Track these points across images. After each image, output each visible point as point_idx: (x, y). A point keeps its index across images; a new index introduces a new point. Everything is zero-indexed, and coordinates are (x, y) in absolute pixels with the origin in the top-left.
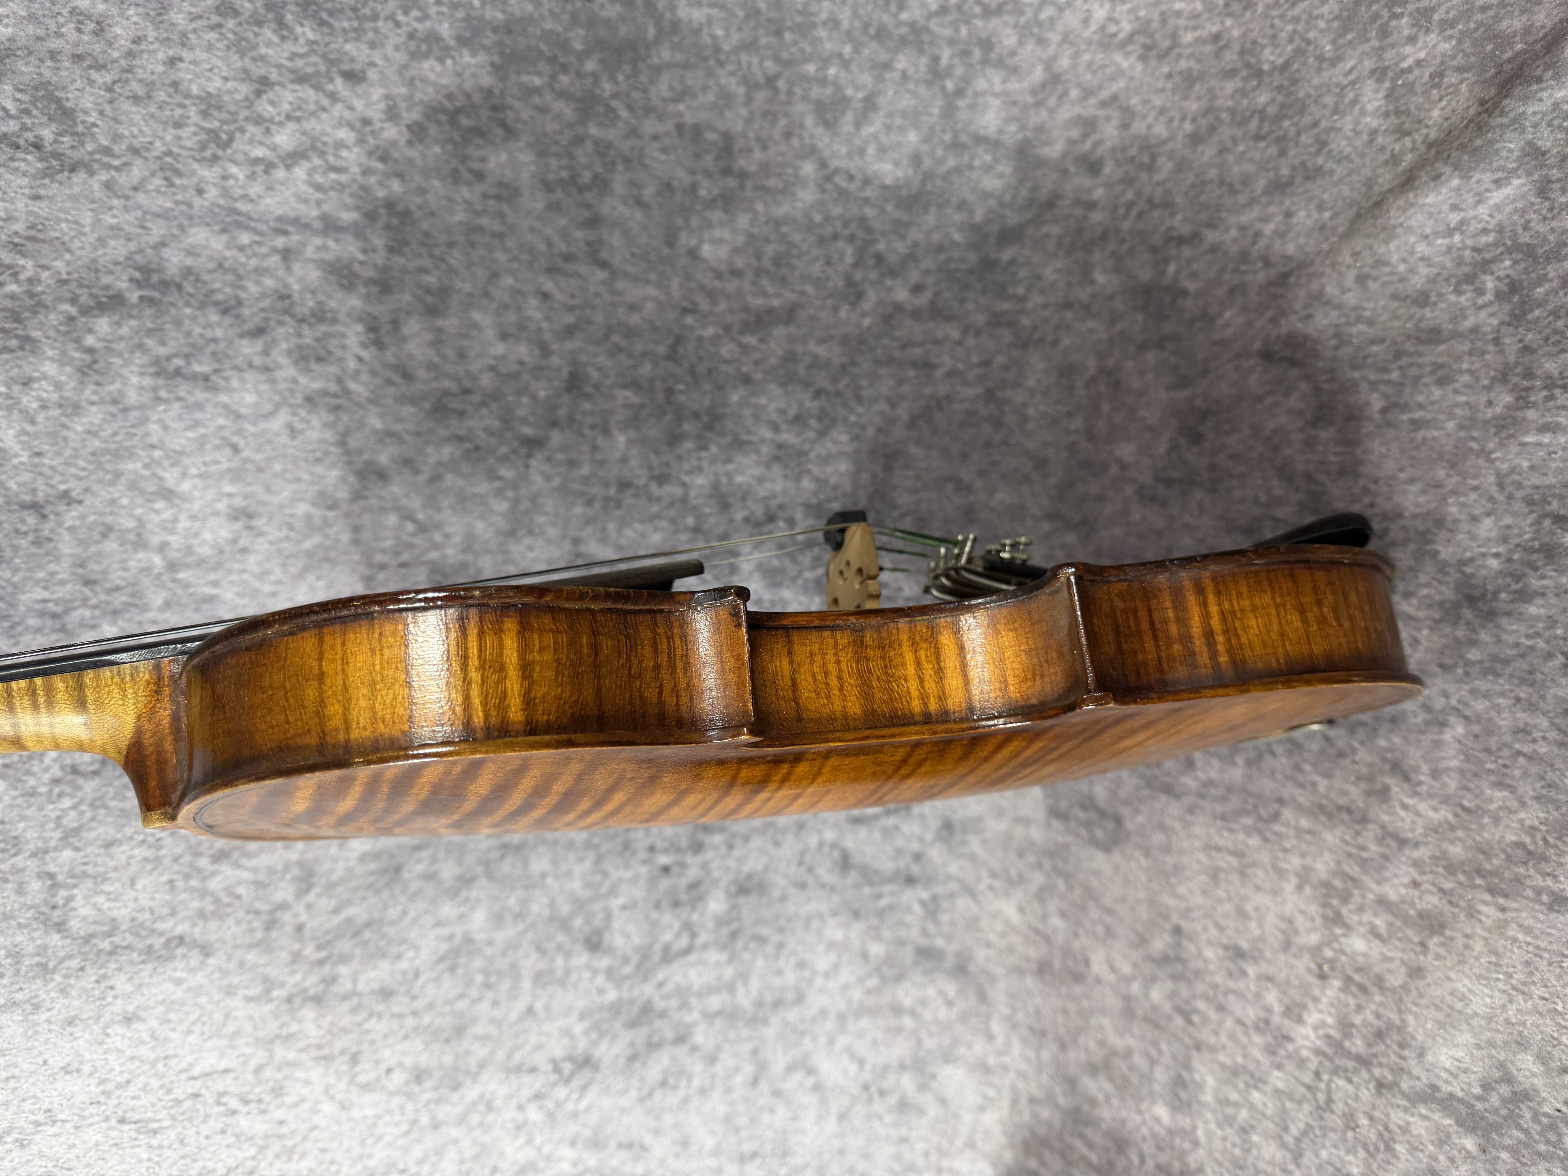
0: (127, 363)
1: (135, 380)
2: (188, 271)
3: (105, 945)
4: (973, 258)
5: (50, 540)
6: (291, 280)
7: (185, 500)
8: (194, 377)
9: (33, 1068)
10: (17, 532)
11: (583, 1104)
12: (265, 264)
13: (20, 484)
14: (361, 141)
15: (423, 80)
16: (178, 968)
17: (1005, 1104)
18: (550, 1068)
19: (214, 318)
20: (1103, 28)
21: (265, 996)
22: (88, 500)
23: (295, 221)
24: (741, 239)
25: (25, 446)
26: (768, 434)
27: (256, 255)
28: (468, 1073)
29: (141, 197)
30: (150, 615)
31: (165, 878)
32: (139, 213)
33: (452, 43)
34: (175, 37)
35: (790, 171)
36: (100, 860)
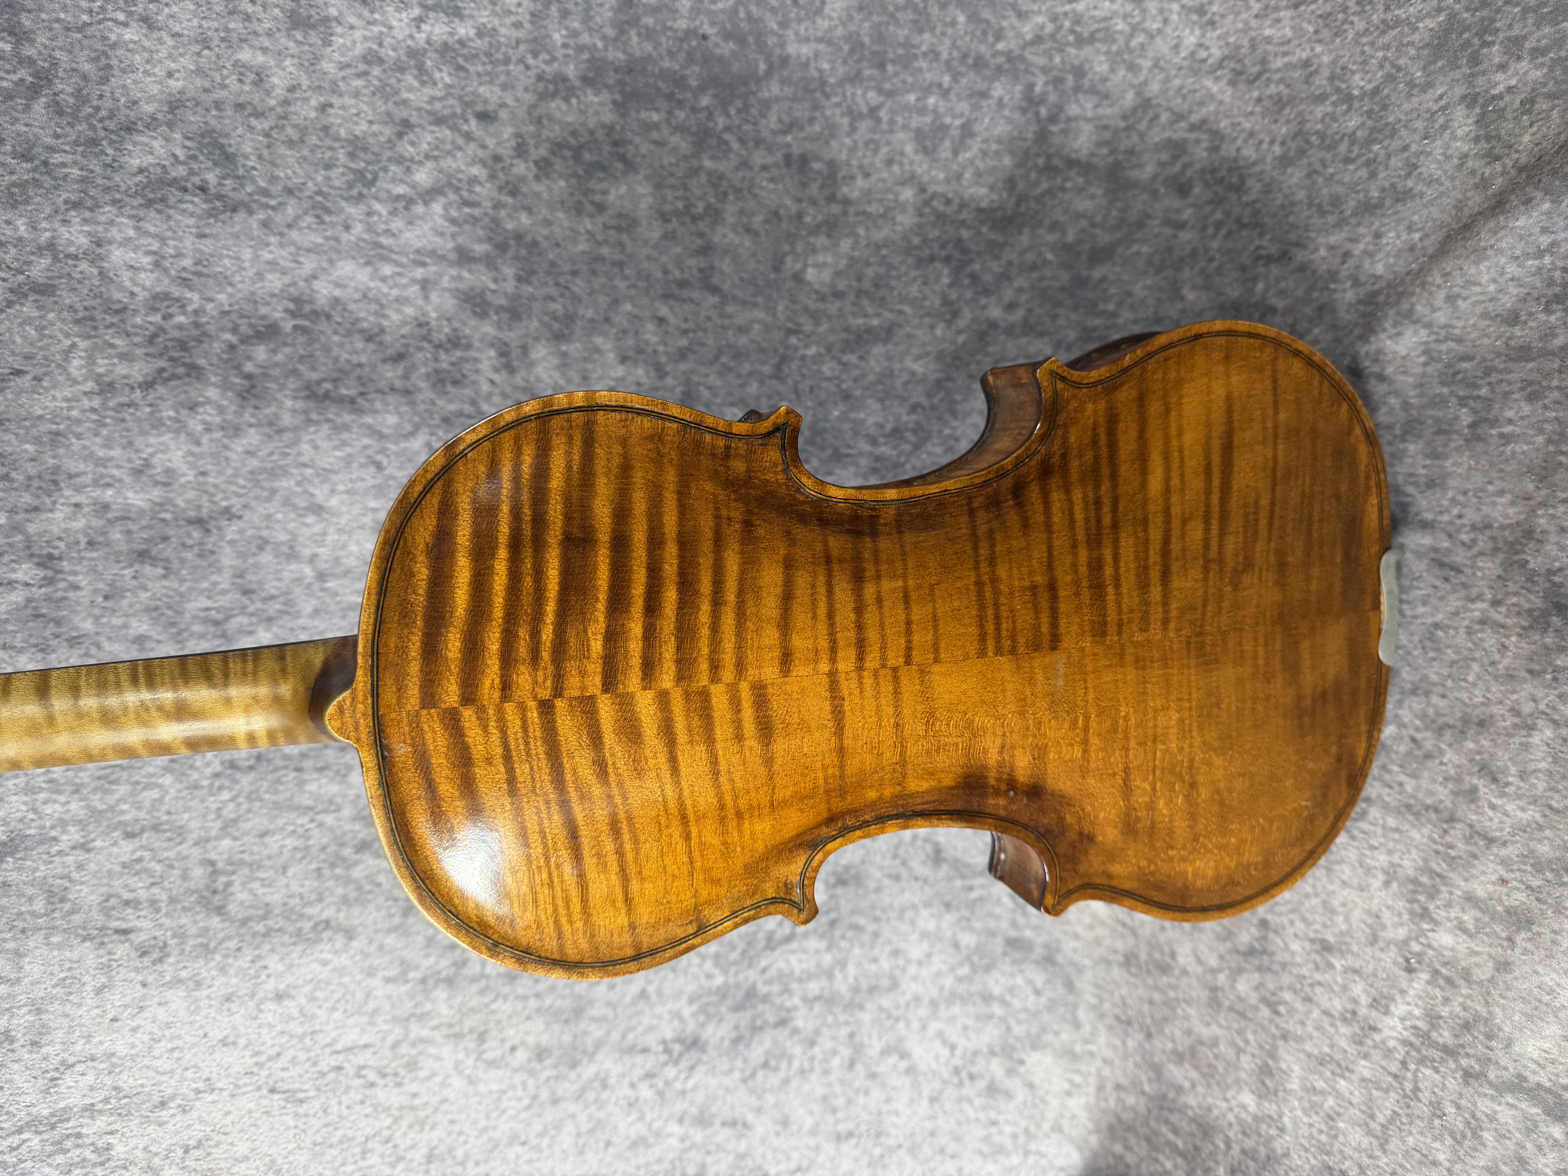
0: (282, 387)
1: (289, 403)
2: (336, 301)
3: (260, 928)
4: (1065, 277)
5: (212, 552)
6: (429, 309)
7: (333, 515)
8: (341, 400)
9: (195, 1040)
10: (184, 545)
11: (690, 1084)
12: (406, 294)
13: (187, 502)
14: (492, 177)
15: (551, 119)
16: (324, 951)
17: (1092, 1090)
18: (660, 1048)
19: (360, 345)
20: (1193, 54)
21: (402, 978)
22: (247, 515)
23: (433, 253)
24: (844, 262)
25: (192, 466)
26: (867, 448)
27: (397, 285)
28: (584, 1052)
29: (294, 234)
30: (301, 622)
31: (313, 866)
32: (292, 249)
33: (577, 83)
34: (326, 85)
35: (890, 196)
36: (255, 849)
